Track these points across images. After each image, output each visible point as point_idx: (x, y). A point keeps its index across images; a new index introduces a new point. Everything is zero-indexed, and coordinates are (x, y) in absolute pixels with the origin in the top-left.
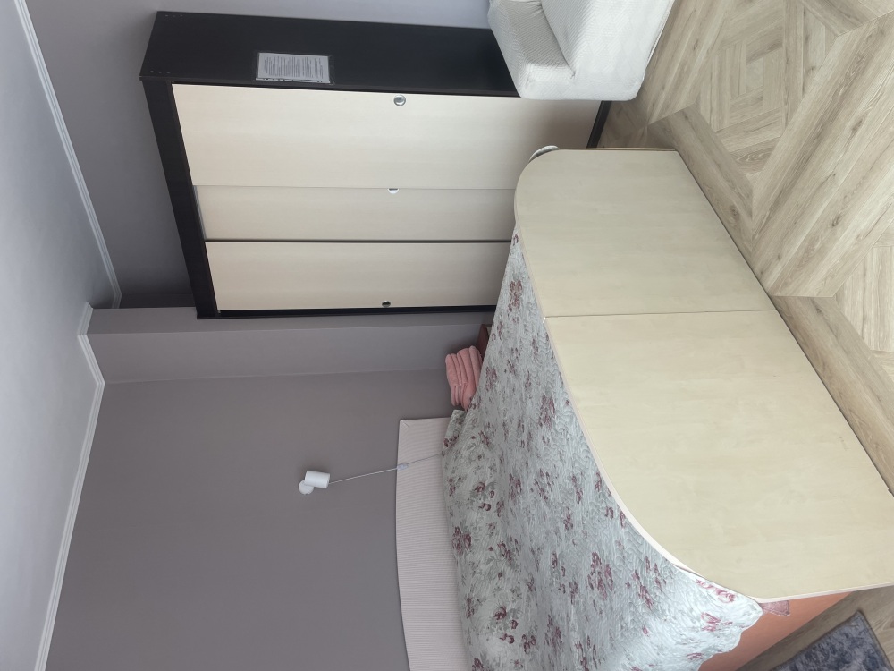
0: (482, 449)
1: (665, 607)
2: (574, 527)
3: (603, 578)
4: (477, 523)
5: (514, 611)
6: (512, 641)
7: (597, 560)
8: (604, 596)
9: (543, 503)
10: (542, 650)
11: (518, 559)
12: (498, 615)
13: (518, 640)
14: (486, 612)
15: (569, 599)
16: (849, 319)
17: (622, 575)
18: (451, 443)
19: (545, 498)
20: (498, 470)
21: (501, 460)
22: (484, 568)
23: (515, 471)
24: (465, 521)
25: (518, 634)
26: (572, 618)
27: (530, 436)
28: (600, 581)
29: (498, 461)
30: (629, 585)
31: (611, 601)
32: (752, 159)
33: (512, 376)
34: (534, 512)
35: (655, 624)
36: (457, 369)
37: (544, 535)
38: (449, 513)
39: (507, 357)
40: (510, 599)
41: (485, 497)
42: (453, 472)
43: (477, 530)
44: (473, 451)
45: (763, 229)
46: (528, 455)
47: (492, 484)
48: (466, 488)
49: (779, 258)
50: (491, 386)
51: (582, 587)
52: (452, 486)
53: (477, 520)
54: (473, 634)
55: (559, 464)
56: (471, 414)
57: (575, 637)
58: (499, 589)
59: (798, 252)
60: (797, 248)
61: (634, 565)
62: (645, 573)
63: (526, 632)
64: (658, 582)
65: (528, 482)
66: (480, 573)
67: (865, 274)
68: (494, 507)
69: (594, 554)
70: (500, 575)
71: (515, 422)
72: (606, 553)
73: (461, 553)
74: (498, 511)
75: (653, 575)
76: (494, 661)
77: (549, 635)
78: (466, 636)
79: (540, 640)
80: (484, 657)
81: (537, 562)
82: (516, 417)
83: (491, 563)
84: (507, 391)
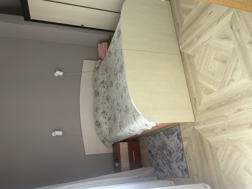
0: (105, 72)
1: (137, 120)
2: (123, 98)
3: (127, 110)
4: (101, 90)
5: (107, 112)
6: (105, 118)
7: (126, 106)
8: (126, 114)
9: (117, 90)
10: (112, 121)
11: (110, 101)
12: (103, 112)
13: (107, 118)
14: (100, 111)
15: (119, 112)
16: (195, 62)
17: (131, 111)
18: (97, 68)
19: (118, 89)
20: (108, 79)
21: (109, 76)
22: (101, 101)
23: (112, 81)
24: (98, 89)
25: (107, 117)
26: (119, 116)
27: (117, 74)
28: (126, 111)
29: (108, 76)
30: (131, 114)
31: (127, 116)
32: (186, 12)
33: (115, 56)
34: (115, 91)
35: (135, 123)
36: (101, 48)
37: (116, 97)
38: (94, 87)
39: (114, 51)
40: (106, 109)
41: (104, 84)
42: (97, 77)
43: (101, 92)
44: (102, 72)
45: (183, 32)
46: (115, 78)
47: (106, 82)
48: (99, 81)
49: (185, 41)
50: (109, 57)
51: (122, 111)
52: (96, 80)
53: (101, 89)
54: (96, 115)
55: (122, 83)
56: (103, 62)
57: (119, 121)
58: (104, 106)
59: (189, 42)
60: (189, 40)
61: (133, 110)
62: (135, 112)
63: (109, 117)
64: (137, 115)
65: (115, 84)
66: (100, 102)
67: (201, 53)
68: (106, 87)
69: (126, 105)
70: (105, 103)
71: (114, 69)
72: (128, 106)
73: (96, 97)
74: (107, 88)
75: (136, 113)
76: (101, 122)
77: (114, 118)
78: (95, 116)
79: (112, 119)
80: (98, 120)
81: (114, 103)
82: (114, 67)
83: (103, 100)
84: (113, 59)
